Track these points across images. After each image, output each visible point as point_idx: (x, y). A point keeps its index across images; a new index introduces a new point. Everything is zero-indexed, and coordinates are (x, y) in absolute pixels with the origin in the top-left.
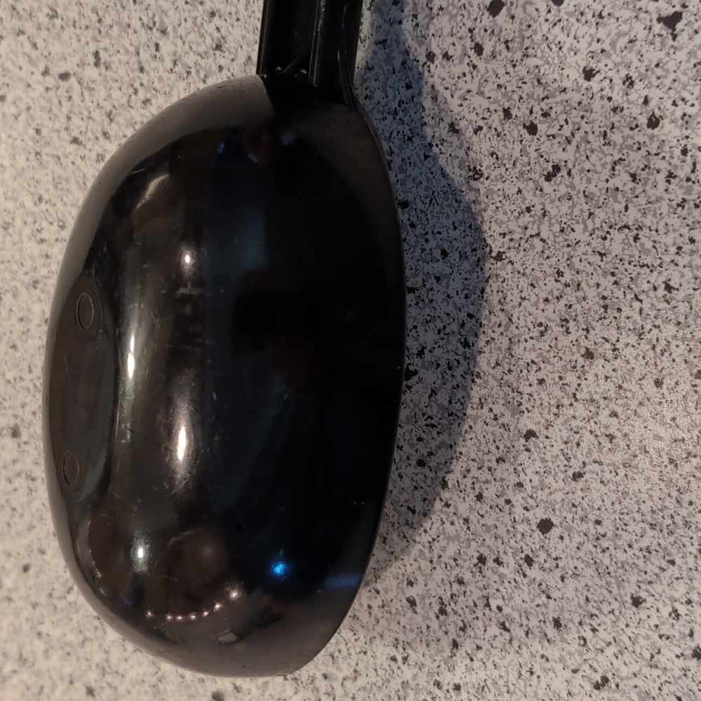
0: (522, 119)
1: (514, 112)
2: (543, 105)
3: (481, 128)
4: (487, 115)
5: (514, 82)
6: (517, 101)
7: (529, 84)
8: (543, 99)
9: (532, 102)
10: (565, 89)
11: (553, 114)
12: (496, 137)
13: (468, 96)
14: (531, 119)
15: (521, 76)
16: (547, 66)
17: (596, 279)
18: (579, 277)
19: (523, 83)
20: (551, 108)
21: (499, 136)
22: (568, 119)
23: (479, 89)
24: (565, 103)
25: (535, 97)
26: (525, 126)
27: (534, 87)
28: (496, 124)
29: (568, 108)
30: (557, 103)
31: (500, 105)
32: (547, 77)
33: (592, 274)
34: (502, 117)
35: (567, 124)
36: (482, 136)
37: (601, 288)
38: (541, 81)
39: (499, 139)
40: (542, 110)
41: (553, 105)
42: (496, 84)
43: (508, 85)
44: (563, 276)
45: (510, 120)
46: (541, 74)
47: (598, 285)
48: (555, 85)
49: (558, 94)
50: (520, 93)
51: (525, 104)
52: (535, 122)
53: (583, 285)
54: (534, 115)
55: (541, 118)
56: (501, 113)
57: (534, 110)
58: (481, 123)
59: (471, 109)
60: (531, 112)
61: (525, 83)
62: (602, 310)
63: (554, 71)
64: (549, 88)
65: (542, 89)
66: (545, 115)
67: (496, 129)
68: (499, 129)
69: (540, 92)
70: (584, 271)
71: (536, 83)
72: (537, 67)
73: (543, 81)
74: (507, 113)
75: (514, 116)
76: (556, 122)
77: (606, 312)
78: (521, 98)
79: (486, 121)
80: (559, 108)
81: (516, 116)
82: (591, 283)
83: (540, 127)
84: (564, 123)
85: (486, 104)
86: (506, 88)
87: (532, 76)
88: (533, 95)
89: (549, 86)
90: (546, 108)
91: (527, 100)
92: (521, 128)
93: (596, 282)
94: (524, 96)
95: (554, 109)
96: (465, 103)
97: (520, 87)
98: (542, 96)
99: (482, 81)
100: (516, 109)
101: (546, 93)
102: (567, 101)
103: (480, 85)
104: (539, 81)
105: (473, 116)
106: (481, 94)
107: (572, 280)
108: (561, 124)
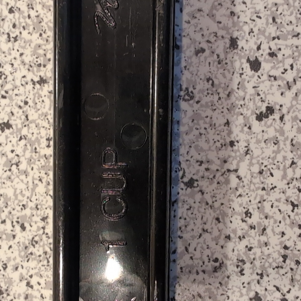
0: (247, 52)
1: (240, 43)
2: (273, 44)
3: (203, 51)
4: (212, 39)
5: (248, 13)
6: (247, 34)
7: (263, 20)
8: (274, 38)
9: (262, 39)
10: (299, 34)
11: (280, 56)
12: (216, 63)
13: (198, 15)
14: (257, 54)
15: (257, 9)
16: (286, 7)
17: (282, 227)
18: (266, 222)
19: (257, 16)
20: (280, 49)
21: (219, 63)
22: (294, 65)
23: (211, 11)
24: (295, 49)
25: (267, 34)
26: (248, 60)
27: (267, 24)
28: (220, 50)
29: (296, 54)
30: (287, 46)
31: (228, 33)
32: (284, 18)
33: (280, 222)
34: (228, 45)
35: (292, 69)
36: (202, 58)
37: (285, 237)
38: (277, 20)
39: (219, 66)
40: (270, 49)
41: (282, 48)
42: (229, 11)
43: (242, 15)
44: (250, 217)
45: (235, 51)
46: (279, 13)
47: (283, 234)
48: (290, 28)
49: (290, 37)
50: (252, 26)
51: (254, 39)
52: (260, 59)
53: (268, 231)
54: (261, 52)
55: (267, 57)
56: (228, 41)
57: (262, 47)
58: (204, 45)
59: (198, 29)
60: (259, 48)
61: (260, 18)
62: (281, 259)
63: (292, 14)
64: (282, 29)
65: (276, 28)
66: (272, 55)
67: (218, 56)
68: (222, 56)
69: (272, 30)
70: (273, 217)
71: (271, 20)
72: (276, 4)
73: (278, 21)
74: (234, 43)
75: (240, 47)
76: (281, 65)
77: (284, 261)
78: (252, 31)
79: (210, 45)
80: (287, 52)
81: (242, 48)
82: (278, 230)
83: (263, 65)
84: (289, 68)
85: (214, 27)
86: (238, 17)
87: (269, 12)
88: (264, 31)
89: (283, 27)
90: (274, 48)
91: (257, 35)
92: (244, 61)
93: (282, 230)
94: (256, 30)
95: (283, 52)
96: (193, 22)
97: (254, 21)
98: (273, 35)
99: (216, 3)
100: (244, 41)
101: (278, 33)
102: (297, 47)
103: (213, 7)
104: (274, 19)
105: (198, 37)
106: (212, 16)
107: (259, 223)
108: (286, 68)
